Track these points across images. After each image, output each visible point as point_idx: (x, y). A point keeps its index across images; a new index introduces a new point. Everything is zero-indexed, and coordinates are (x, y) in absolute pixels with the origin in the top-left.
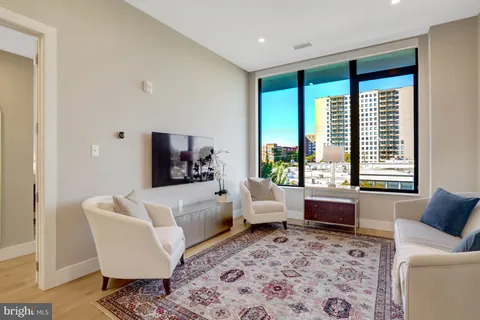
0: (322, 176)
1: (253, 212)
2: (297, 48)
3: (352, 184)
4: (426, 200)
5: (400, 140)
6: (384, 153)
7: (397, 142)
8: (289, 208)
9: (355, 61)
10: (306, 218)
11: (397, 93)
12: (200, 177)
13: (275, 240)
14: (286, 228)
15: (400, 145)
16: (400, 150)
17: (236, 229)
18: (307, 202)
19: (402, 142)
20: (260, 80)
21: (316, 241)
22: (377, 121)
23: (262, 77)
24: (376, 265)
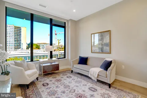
5: (21, 43)
6: (16, 47)
7: (21, 44)
11: (21, 28)
13: (44, 86)
15: (21, 45)
16: (21, 46)
19: (22, 44)
21: (55, 79)
22: (13, 36)
23: (7, 6)
24: (77, 78)
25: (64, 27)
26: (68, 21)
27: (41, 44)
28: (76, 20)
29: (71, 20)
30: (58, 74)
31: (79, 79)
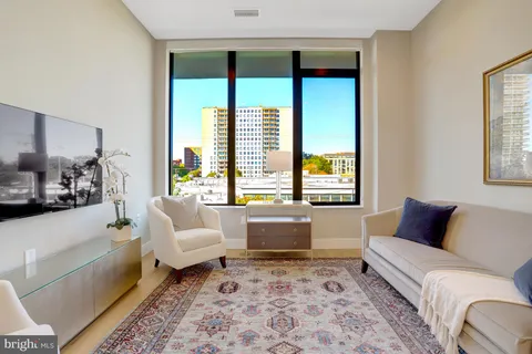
0: (211, 192)
1: (179, 250)
2: (238, 14)
3: (294, 199)
4: (393, 213)
8: (226, 236)
9: (299, 52)
10: (249, 248)
11: (278, 112)
12: (74, 198)
13: (221, 289)
14: (224, 266)
17: (149, 283)
18: (250, 226)
20: (172, 55)
21: (275, 279)
23: (174, 51)
24: (366, 299)
25: (354, 74)
26: (367, 42)
27: (338, 155)
28: (409, 27)
29: (380, 34)
30: (305, 265)
31: (371, 312)
